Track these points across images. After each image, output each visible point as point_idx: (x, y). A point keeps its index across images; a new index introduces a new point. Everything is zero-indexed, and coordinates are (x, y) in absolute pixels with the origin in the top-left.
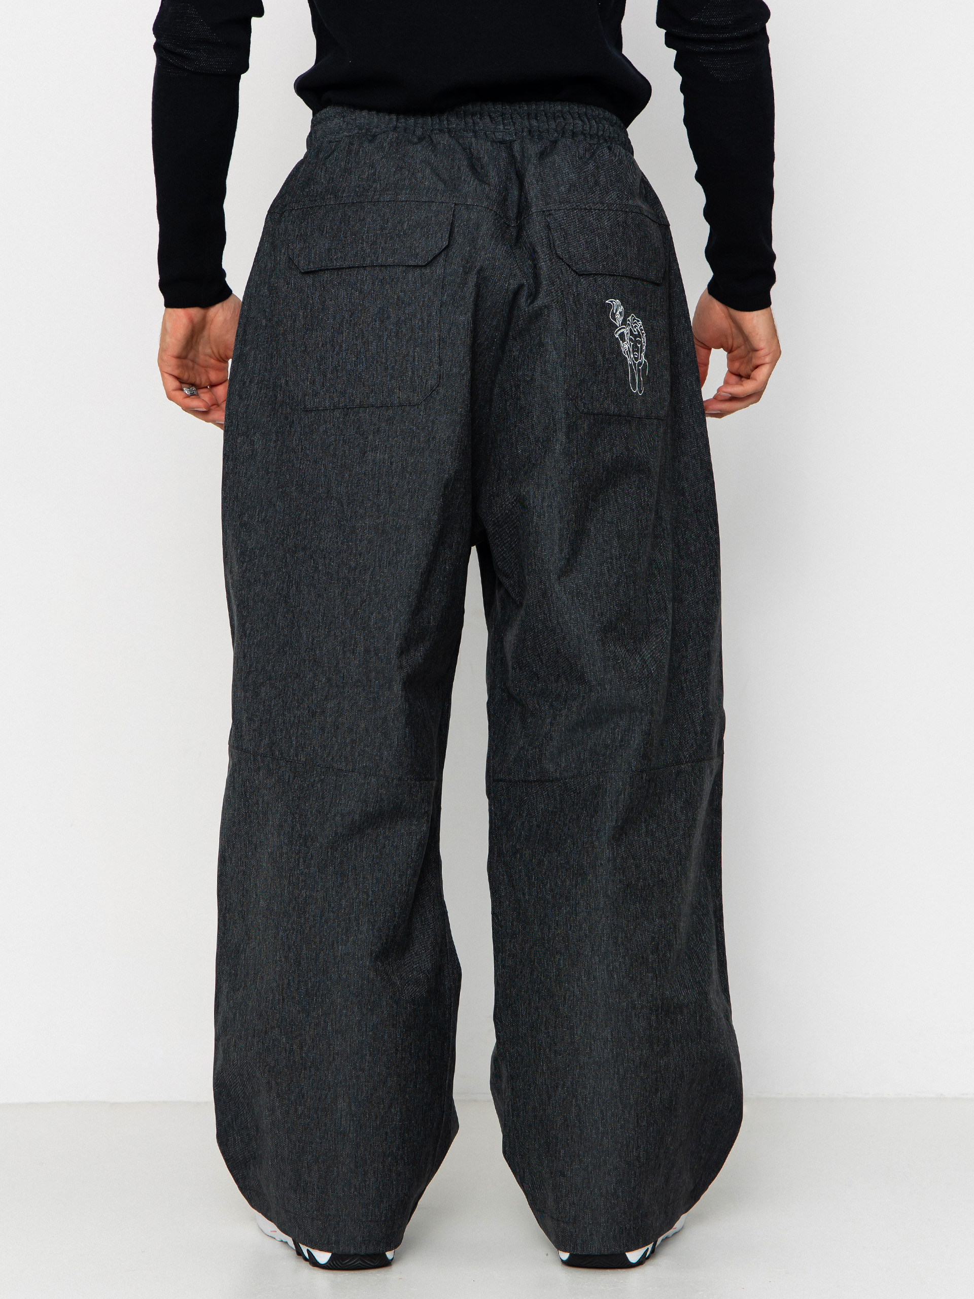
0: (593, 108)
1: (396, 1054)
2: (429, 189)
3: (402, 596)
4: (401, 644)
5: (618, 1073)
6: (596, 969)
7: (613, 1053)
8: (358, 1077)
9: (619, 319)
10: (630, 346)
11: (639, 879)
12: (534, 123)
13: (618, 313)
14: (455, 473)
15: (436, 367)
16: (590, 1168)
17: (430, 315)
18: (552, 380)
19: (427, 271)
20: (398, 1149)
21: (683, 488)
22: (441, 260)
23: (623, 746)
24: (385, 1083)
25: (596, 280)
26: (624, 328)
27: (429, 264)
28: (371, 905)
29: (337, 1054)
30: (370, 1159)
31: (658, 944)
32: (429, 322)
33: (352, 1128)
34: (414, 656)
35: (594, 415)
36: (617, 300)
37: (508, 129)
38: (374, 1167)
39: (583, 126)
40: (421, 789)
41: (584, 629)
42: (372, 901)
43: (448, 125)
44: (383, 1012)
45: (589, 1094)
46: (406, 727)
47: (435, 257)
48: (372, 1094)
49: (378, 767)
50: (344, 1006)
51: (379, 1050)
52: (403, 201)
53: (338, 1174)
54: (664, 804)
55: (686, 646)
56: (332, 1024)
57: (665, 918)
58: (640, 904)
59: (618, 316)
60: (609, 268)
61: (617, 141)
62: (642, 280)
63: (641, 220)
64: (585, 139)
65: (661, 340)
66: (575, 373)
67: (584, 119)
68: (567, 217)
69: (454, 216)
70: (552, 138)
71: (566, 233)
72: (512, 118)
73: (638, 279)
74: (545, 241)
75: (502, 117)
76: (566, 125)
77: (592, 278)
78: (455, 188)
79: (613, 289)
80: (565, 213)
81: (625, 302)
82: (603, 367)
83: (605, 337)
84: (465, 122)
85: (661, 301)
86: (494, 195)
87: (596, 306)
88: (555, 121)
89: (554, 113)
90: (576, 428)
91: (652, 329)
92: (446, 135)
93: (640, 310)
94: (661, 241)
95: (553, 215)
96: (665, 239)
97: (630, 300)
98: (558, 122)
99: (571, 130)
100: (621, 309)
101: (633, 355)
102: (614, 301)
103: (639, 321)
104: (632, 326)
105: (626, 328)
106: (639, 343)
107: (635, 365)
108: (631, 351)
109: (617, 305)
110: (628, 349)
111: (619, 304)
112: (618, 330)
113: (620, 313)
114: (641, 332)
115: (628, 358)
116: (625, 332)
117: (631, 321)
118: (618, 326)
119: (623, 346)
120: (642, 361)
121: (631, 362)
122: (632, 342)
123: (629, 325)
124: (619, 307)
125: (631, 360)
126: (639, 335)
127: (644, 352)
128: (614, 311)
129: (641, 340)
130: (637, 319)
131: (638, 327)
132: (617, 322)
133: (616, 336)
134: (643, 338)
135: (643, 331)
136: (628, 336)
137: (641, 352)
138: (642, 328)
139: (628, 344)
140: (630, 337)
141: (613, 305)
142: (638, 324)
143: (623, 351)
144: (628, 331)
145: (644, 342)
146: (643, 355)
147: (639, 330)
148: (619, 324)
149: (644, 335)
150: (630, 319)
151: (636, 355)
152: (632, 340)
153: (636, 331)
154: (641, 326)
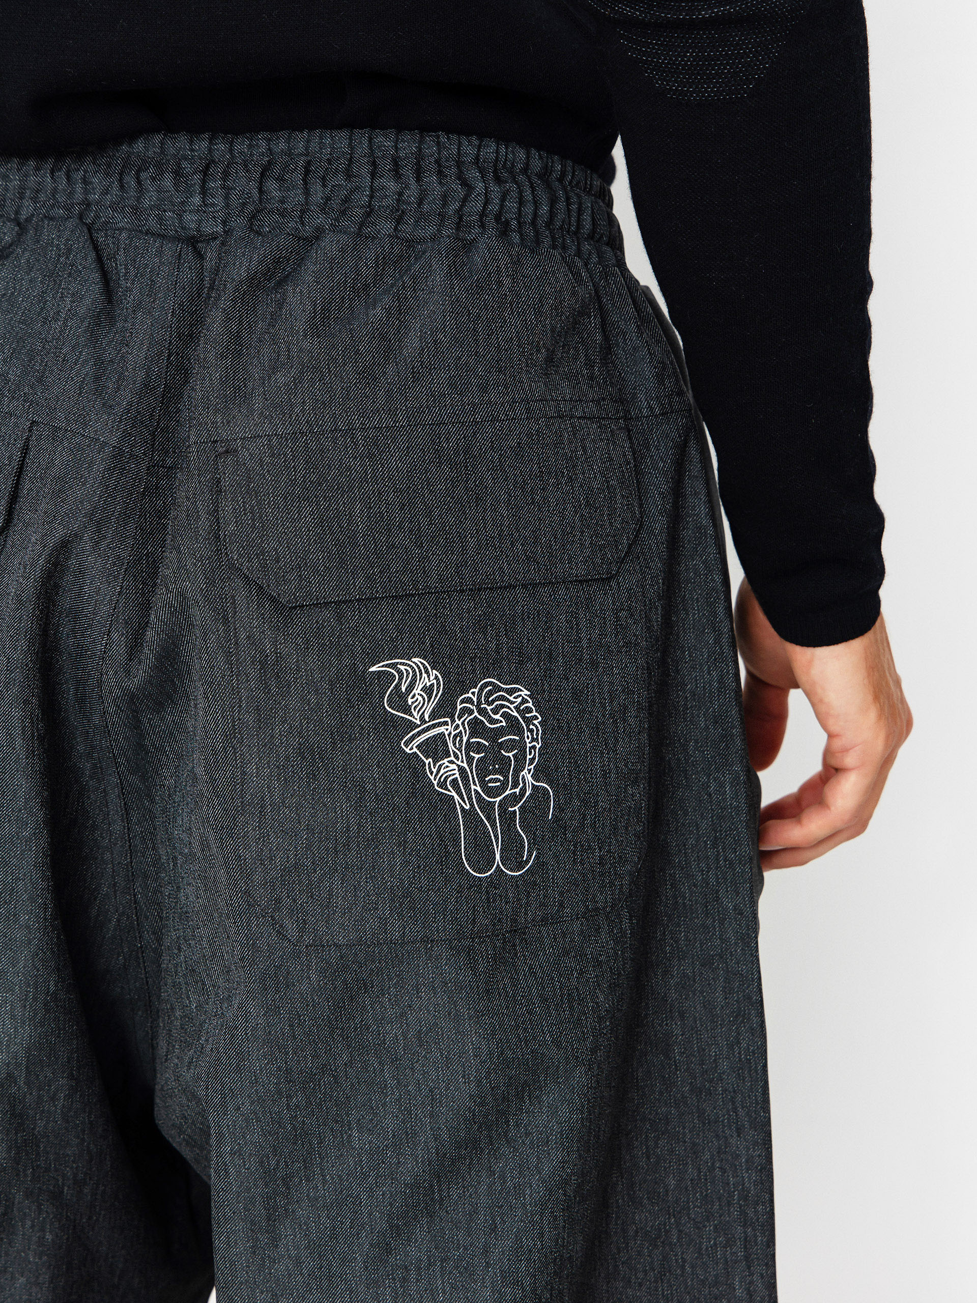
0: (443, 139)
10: (470, 764)
12: (273, 186)
13: (417, 691)
25: (339, 618)
26: (446, 723)
36: (415, 660)
37: (213, 205)
39: (400, 194)
43: (86, 192)
60: (390, 581)
61: (507, 223)
62: (531, 586)
63: (530, 435)
64: (396, 229)
65: (612, 716)
66: (266, 852)
67: (408, 172)
68: (273, 455)
69: (25, 450)
70: (308, 230)
71: (259, 503)
72: (226, 175)
73: (511, 587)
74: (204, 522)
75: (205, 174)
76: (352, 192)
77: (326, 613)
78: (40, 380)
79: (400, 632)
80: (270, 447)
81: (450, 657)
82: (359, 832)
83: (361, 759)
84: (122, 187)
85: (618, 619)
86: (126, 396)
87: (332, 684)
88: (324, 186)
89: (329, 161)
90: (286, 978)
91: (577, 695)
92: (70, 224)
93: (521, 663)
94: (629, 463)
95: (236, 451)
96: (649, 450)
97: (472, 645)
98: (333, 186)
99: (362, 207)
100: (432, 677)
101: (483, 784)
102: (403, 664)
103: (511, 692)
104: (482, 712)
105: (453, 721)
106: (511, 746)
107: (487, 808)
108: (473, 775)
109: (414, 671)
110: (457, 775)
111: (425, 668)
112: (419, 734)
113: (428, 690)
114: (524, 718)
115: (456, 797)
116: (446, 733)
117: (475, 699)
118: (418, 722)
119: (432, 773)
120: (523, 790)
121: (472, 805)
122: (478, 753)
123: (465, 711)
124: (424, 675)
125: (470, 799)
126: (513, 726)
127: (532, 767)
128: (403, 689)
129: (522, 738)
130: (501, 689)
131: (512, 706)
132: (415, 714)
133: (407, 750)
134: (531, 731)
135: (534, 713)
136: (461, 740)
137: (519, 768)
138: (530, 705)
139: (459, 763)
140: (468, 740)
141: (400, 672)
142: (511, 698)
143: (435, 783)
144: (461, 728)
145: (533, 740)
146: (527, 775)
147: (515, 714)
148: (422, 718)
149: (535, 722)
150: (470, 695)
151: (496, 780)
152: (479, 748)
153: (498, 721)
154: (524, 701)
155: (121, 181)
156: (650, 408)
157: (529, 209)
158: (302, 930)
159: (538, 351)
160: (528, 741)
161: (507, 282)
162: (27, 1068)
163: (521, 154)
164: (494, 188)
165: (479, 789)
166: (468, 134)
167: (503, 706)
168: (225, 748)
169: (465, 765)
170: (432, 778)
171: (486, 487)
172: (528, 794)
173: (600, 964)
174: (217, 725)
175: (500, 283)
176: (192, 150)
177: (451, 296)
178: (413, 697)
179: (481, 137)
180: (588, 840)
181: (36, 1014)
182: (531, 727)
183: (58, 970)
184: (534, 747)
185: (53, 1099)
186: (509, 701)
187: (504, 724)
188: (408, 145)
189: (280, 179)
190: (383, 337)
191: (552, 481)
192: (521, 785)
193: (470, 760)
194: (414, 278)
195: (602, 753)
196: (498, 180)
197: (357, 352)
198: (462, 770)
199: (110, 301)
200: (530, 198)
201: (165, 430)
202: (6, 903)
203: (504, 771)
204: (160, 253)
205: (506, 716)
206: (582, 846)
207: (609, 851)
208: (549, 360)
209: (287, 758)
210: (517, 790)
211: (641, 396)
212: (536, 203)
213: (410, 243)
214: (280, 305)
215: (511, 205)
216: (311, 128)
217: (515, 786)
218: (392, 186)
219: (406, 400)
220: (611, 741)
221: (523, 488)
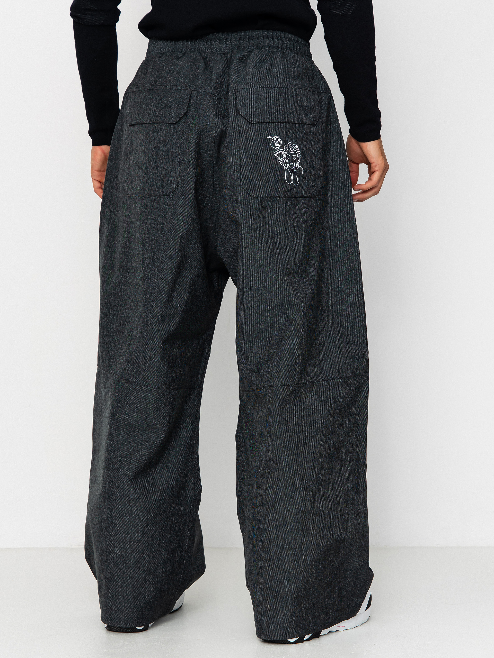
0: (277, 32)
1: (147, 527)
2: (181, 83)
3: (159, 294)
4: (158, 318)
5: (279, 545)
6: (269, 490)
7: (277, 534)
8: (125, 537)
9: (278, 146)
10: (287, 160)
11: (291, 443)
12: (242, 42)
13: (277, 143)
14: (187, 231)
15: (178, 176)
16: (266, 594)
17: (176, 149)
18: (235, 181)
19: (176, 126)
20: (146, 575)
21: (336, 233)
22: (183, 121)
23: (278, 372)
24: (140, 541)
25: (262, 126)
26: (282, 150)
27: (178, 122)
28: (139, 451)
29: (116, 525)
30: (130, 579)
31: (303, 477)
32: (175, 153)
33: (121, 563)
34: (168, 325)
35: (261, 197)
36: (277, 136)
37: (228, 46)
38: (132, 584)
39: (269, 43)
40: (170, 394)
41: (262, 310)
42: (140, 449)
43: (199, 46)
44: (140, 505)
45: (265, 555)
46: (161, 362)
47: (181, 119)
48: (132, 547)
49: (146, 381)
50: (120, 501)
51: (137, 524)
52: (169, 89)
53: (113, 586)
54: (309, 403)
55: (328, 318)
56: (115, 509)
57: (307, 463)
58: (292, 456)
59: (277, 144)
60: (272, 119)
61: (291, 49)
62: (299, 124)
63: (298, 92)
64: (269, 49)
65: (314, 155)
66: (246, 176)
67: (271, 38)
68: (247, 92)
69: (191, 97)
70: (250, 50)
71: (245, 102)
72: (231, 40)
73: (295, 123)
74: (233, 106)
75: (226, 40)
76: (259, 42)
77: (259, 125)
78: (193, 82)
79: (274, 130)
80: (247, 91)
81: (283, 136)
82: (265, 172)
83: (266, 156)
84: (207, 44)
85: (316, 134)
86: (212, 84)
87: (260, 140)
88: (253, 41)
89: (253, 36)
90: (250, 205)
91: (307, 149)
92: (196, 52)
93: (296, 140)
94: (318, 102)
95: (239, 91)
96: (322, 100)
97: (287, 135)
98: (255, 41)
99: (261, 45)
100: (279, 140)
101: (289, 165)
102: (274, 137)
103: (295, 146)
104: (289, 149)
105: (284, 150)
106: (295, 158)
107: (290, 170)
108: (287, 162)
109: (276, 138)
110: (284, 162)
111: (278, 138)
112: (277, 152)
113: (279, 143)
114: (297, 152)
115: (284, 166)
116: (282, 152)
117: (288, 146)
118: (277, 150)
119: (280, 160)
120: (297, 167)
121: (287, 168)
122: (288, 158)
123: (286, 148)
124: (278, 140)
125: (287, 167)
126: (295, 153)
127: (299, 163)
128: (274, 142)
129: (297, 156)
130: (293, 145)
131: (295, 149)
132: (276, 147)
133: (275, 155)
134: (299, 155)
135: (299, 151)
136: (285, 154)
137: (296, 163)
138: (298, 149)
139: (285, 159)
140: (286, 155)
141: (273, 138)
142: (295, 147)
143: (280, 163)
144: (285, 152)
145: (299, 157)
146: (298, 164)
147: (295, 151)
148: (278, 149)
149: (299, 153)
150: (287, 145)
151: (292, 164)
152: (289, 157)
153: (292, 152)
154: (297, 148)
155: (207, 43)
156: (323, 91)
157: (295, 47)
158: (254, 194)
159: (300, 75)
160: (298, 157)
161: (293, 60)
162: (186, 235)
163: (293, 36)
164: (288, 42)
165: (288, 165)
166: (282, 31)
167: (293, 149)
168: (238, 153)
169: (286, 160)
170: (280, 162)
171: (290, 102)
172: (298, 168)
173: (312, 208)
174: (236, 149)
175: (291, 60)
176: (223, 36)
177: (282, 62)
178: (276, 144)
179: (285, 32)
180: (310, 181)
181: (189, 222)
182: (299, 154)
183: (194, 212)
184: (299, 158)
185: (191, 244)
186: (294, 148)
187: (293, 152)
188: (270, 33)
189: (243, 40)
190: (268, 70)
191: (303, 102)
192: (297, 166)
193: (287, 159)
194: (274, 58)
195: (312, 162)
196: (289, 41)
197: (263, 72)
198: (285, 161)
199: (206, 66)
200: (295, 45)
201: (220, 91)
202: (184, 196)
203: (293, 162)
204: (217, 56)
205: (293, 150)
206: (309, 182)
207: (314, 184)
208: (302, 78)
209: (251, 155)
210: (296, 167)
211: (321, 88)
212: (297, 46)
213: (272, 52)
214: (246, 64)
215: (292, 46)
216: (249, 30)
217: (295, 166)
218: (268, 41)
219: (274, 82)
220: (314, 160)
221: (297, 103)
